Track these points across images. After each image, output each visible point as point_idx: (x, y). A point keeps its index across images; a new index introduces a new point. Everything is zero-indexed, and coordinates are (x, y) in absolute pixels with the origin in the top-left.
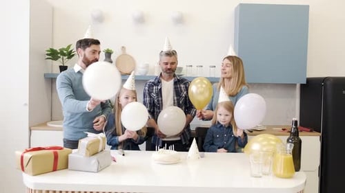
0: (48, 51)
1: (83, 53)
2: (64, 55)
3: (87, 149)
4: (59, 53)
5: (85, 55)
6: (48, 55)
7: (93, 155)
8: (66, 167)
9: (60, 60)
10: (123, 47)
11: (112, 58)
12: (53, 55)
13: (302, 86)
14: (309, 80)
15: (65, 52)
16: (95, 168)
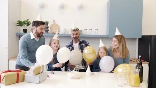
0: (17, 22)
1: (36, 29)
2: (25, 24)
3: (34, 71)
4: (23, 23)
5: (37, 30)
6: (17, 24)
7: (37, 74)
8: (23, 80)
9: (24, 26)
10: (54, 20)
11: (48, 25)
12: (20, 24)
13: (139, 39)
14: (143, 36)
15: (26, 22)
16: (38, 81)
